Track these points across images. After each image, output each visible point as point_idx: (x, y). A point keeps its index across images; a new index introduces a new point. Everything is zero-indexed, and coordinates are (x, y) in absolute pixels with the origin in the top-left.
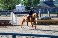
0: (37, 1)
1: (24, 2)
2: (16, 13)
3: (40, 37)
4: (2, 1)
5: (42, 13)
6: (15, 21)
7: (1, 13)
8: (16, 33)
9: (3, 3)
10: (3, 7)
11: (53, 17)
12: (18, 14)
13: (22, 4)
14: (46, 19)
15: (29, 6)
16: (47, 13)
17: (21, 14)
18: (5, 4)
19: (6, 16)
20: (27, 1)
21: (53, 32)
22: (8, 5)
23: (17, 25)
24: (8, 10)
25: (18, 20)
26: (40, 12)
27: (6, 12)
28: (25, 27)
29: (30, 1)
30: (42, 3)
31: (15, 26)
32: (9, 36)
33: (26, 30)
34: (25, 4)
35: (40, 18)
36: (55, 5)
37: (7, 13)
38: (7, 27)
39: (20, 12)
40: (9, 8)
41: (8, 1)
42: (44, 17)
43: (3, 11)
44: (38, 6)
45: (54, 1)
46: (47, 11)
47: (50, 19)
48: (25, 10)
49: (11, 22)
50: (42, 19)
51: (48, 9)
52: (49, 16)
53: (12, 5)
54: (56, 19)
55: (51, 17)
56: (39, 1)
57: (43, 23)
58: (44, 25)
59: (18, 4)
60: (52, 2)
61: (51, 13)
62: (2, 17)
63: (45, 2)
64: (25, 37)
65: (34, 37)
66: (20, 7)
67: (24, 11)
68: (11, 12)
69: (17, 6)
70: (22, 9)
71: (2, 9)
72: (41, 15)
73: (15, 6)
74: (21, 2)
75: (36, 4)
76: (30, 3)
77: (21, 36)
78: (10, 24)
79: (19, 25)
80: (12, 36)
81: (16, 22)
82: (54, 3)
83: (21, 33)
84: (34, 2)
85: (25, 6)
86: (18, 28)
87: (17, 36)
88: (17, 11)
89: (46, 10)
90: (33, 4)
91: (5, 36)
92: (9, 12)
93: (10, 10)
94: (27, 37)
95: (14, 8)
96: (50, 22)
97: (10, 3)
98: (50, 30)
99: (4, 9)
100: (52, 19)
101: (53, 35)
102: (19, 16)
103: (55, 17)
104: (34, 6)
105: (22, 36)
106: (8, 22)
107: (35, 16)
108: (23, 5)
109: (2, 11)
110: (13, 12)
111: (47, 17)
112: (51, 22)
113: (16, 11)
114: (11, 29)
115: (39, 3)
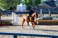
0: (38, 1)
1: (26, 2)
2: (17, 13)
3: (41, 37)
4: (3, 1)
5: (43, 13)
6: (16, 21)
7: (2, 13)
8: (17, 33)
9: (4, 3)
10: (4, 7)
11: (54, 17)
12: (19, 14)
13: (23, 4)
14: (47, 19)
15: (30, 6)
16: (48, 13)
17: (23, 14)
18: (6, 4)
19: (7, 16)
20: (28, 1)
21: (54, 32)
22: (9, 5)
23: (18, 25)
24: (9, 10)
25: (19, 20)
26: (41, 12)
27: (8, 11)
28: (26, 27)
29: (31, 1)
30: (43, 3)
31: (16, 26)
32: (10, 36)
33: (27, 30)
34: (26, 4)
35: (41, 18)
36: (56, 5)
37: (8, 13)
38: (8, 26)
39: (21, 12)
40: (10, 8)
41: (9, 1)
42: (46, 17)
43: (5, 11)
44: (39, 6)
45: (55, 1)
46: (48, 12)
47: (52, 19)
48: (27, 10)
49: (12, 22)
50: (44, 19)
51: (49, 9)
52: (50, 16)
53: (13, 5)
54: (57, 19)
55: (53, 17)
56: (40, 1)
57: (44, 23)
58: (45, 25)
59: (19, 4)
60: (53, 2)
61: (52, 13)
62: (4, 17)
63: (46, 3)
64: (26, 37)
65: (35, 37)
66: (21, 7)
67: (25, 11)
68: (12, 12)
69: (18, 6)
70: (23, 9)
71: (3, 9)
72: (42, 15)
73: (17, 6)
74: (23, 2)
75: (37, 4)
76: (31, 3)
77: (22, 36)
78: (12, 24)
79: (20, 25)
80: (13, 36)
81: (18, 22)
82: (55, 3)
83: (22, 33)
84: (35, 2)
85: (26, 6)
86: (20, 28)
87: (18, 36)
88: (19, 11)
89: (47, 10)
90: (34, 4)
91: (6, 36)
92: (10, 12)
93: (11, 10)
94: (28, 37)
95: (15, 8)
96: (51, 22)
97: (11, 3)
98: (52, 30)
99: (5, 9)
100: (53, 19)
101: (55, 35)
102: (21, 16)
103: (57, 17)
104: (35, 6)
105: (24, 36)
106: (10, 22)
107: (34, 15)
108: (25, 5)
109: (3, 11)
110: (15, 12)
111: (48, 17)
112: (53, 22)
113: (17, 11)
114: (12, 29)
115: (40, 3)
